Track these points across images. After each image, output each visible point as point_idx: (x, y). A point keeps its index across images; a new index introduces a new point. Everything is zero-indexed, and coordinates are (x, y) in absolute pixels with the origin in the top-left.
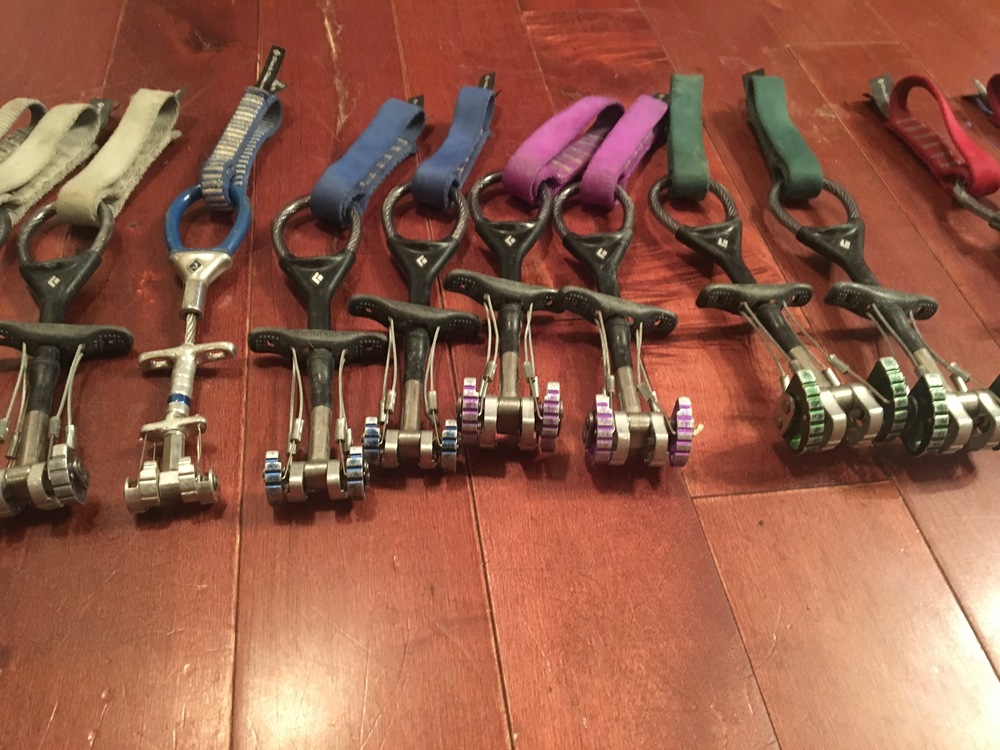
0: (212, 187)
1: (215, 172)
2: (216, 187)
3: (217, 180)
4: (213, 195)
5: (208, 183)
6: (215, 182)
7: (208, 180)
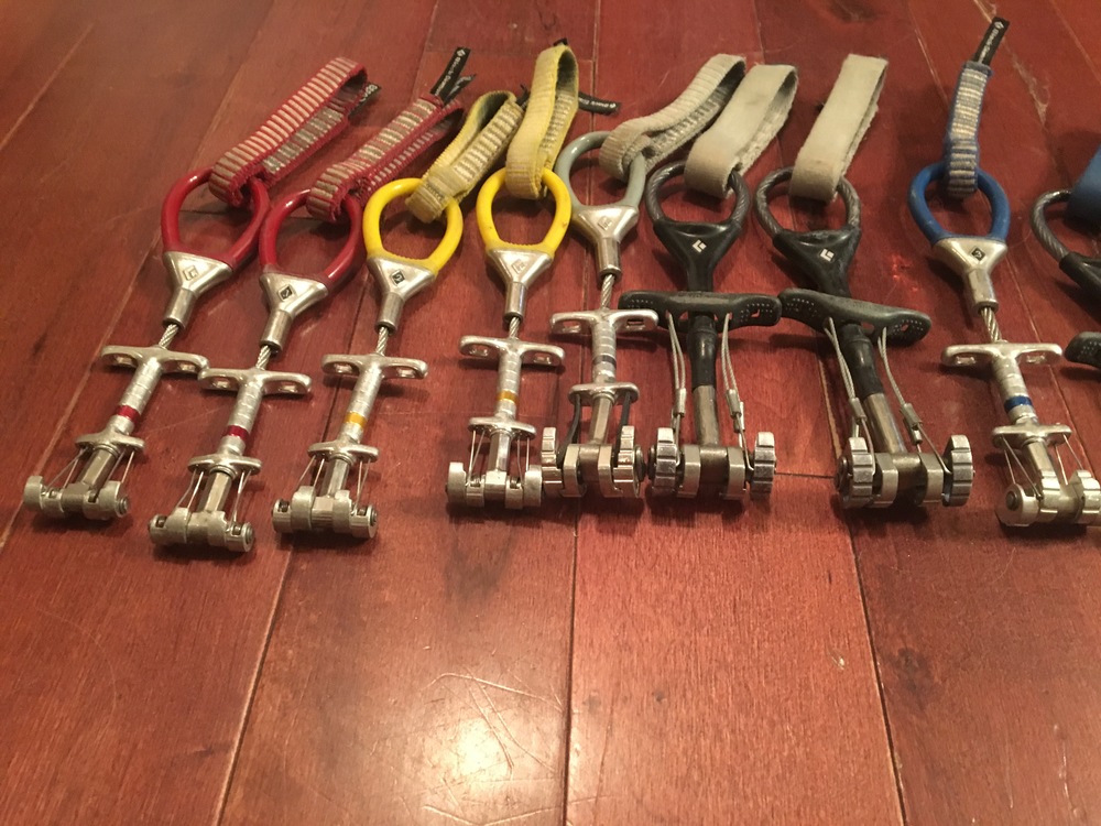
0: (963, 169)
1: (968, 152)
2: (969, 169)
3: (970, 160)
4: (962, 177)
5: (959, 163)
6: (968, 163)
7: (958, 160)
